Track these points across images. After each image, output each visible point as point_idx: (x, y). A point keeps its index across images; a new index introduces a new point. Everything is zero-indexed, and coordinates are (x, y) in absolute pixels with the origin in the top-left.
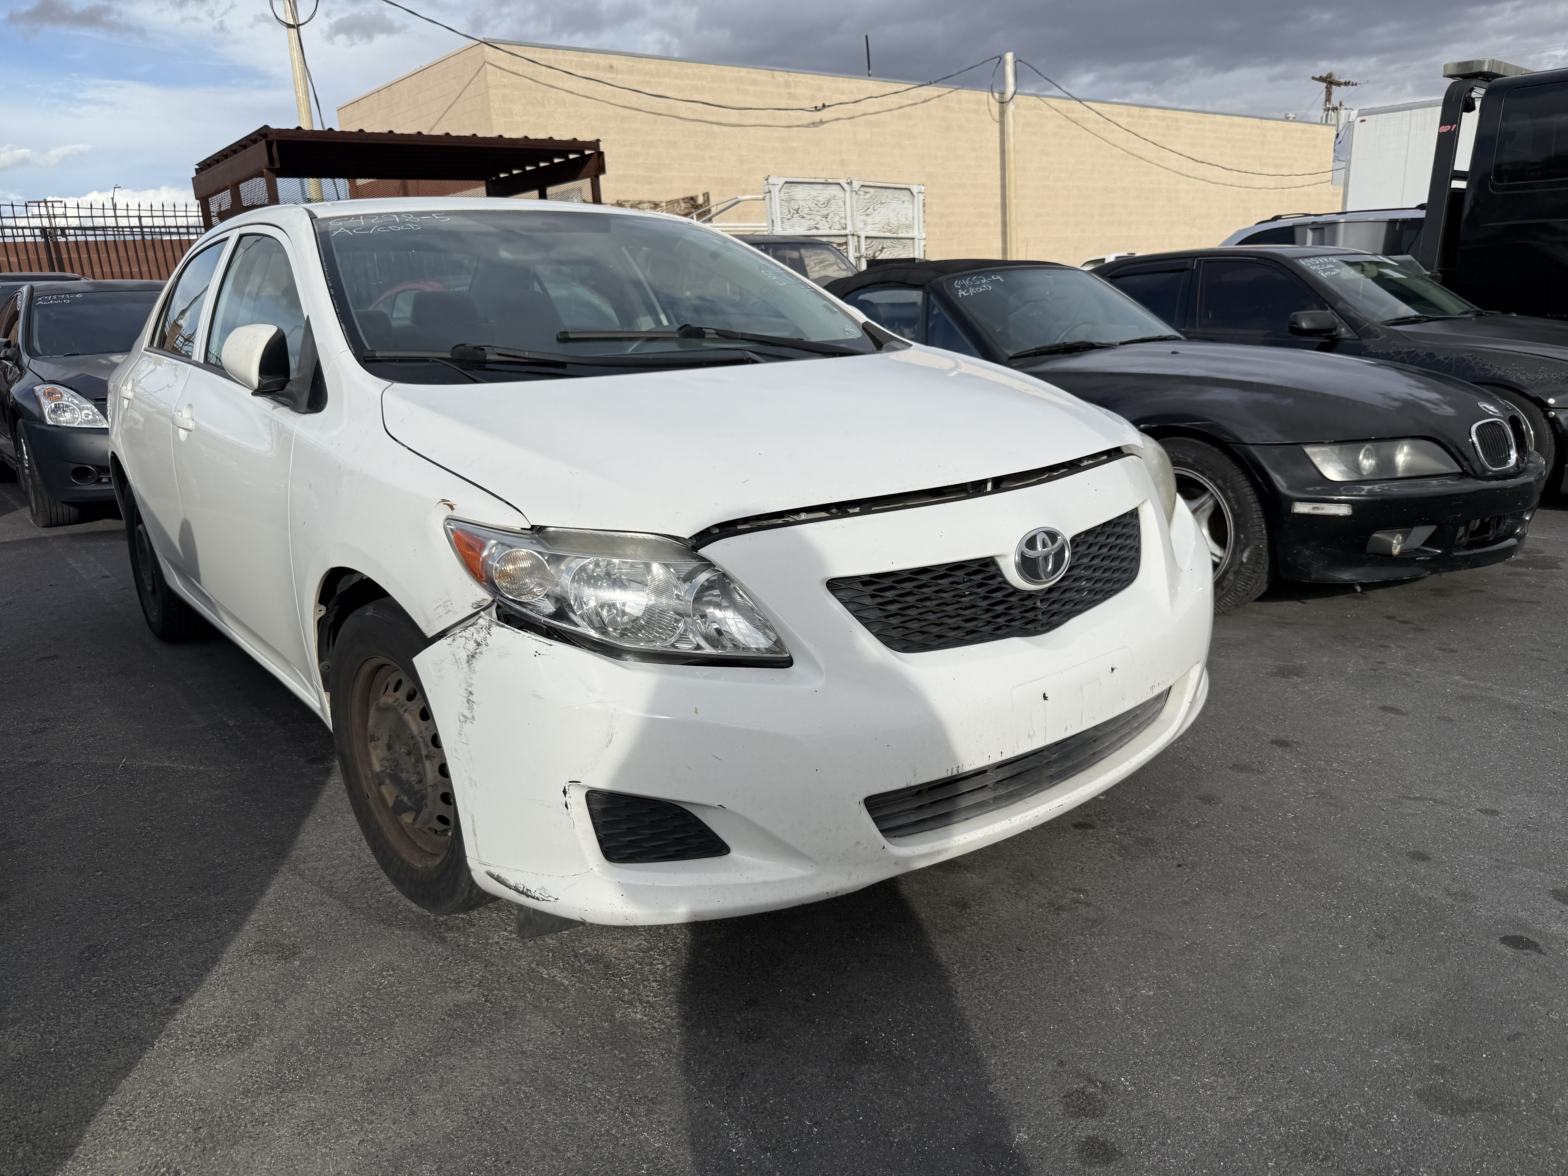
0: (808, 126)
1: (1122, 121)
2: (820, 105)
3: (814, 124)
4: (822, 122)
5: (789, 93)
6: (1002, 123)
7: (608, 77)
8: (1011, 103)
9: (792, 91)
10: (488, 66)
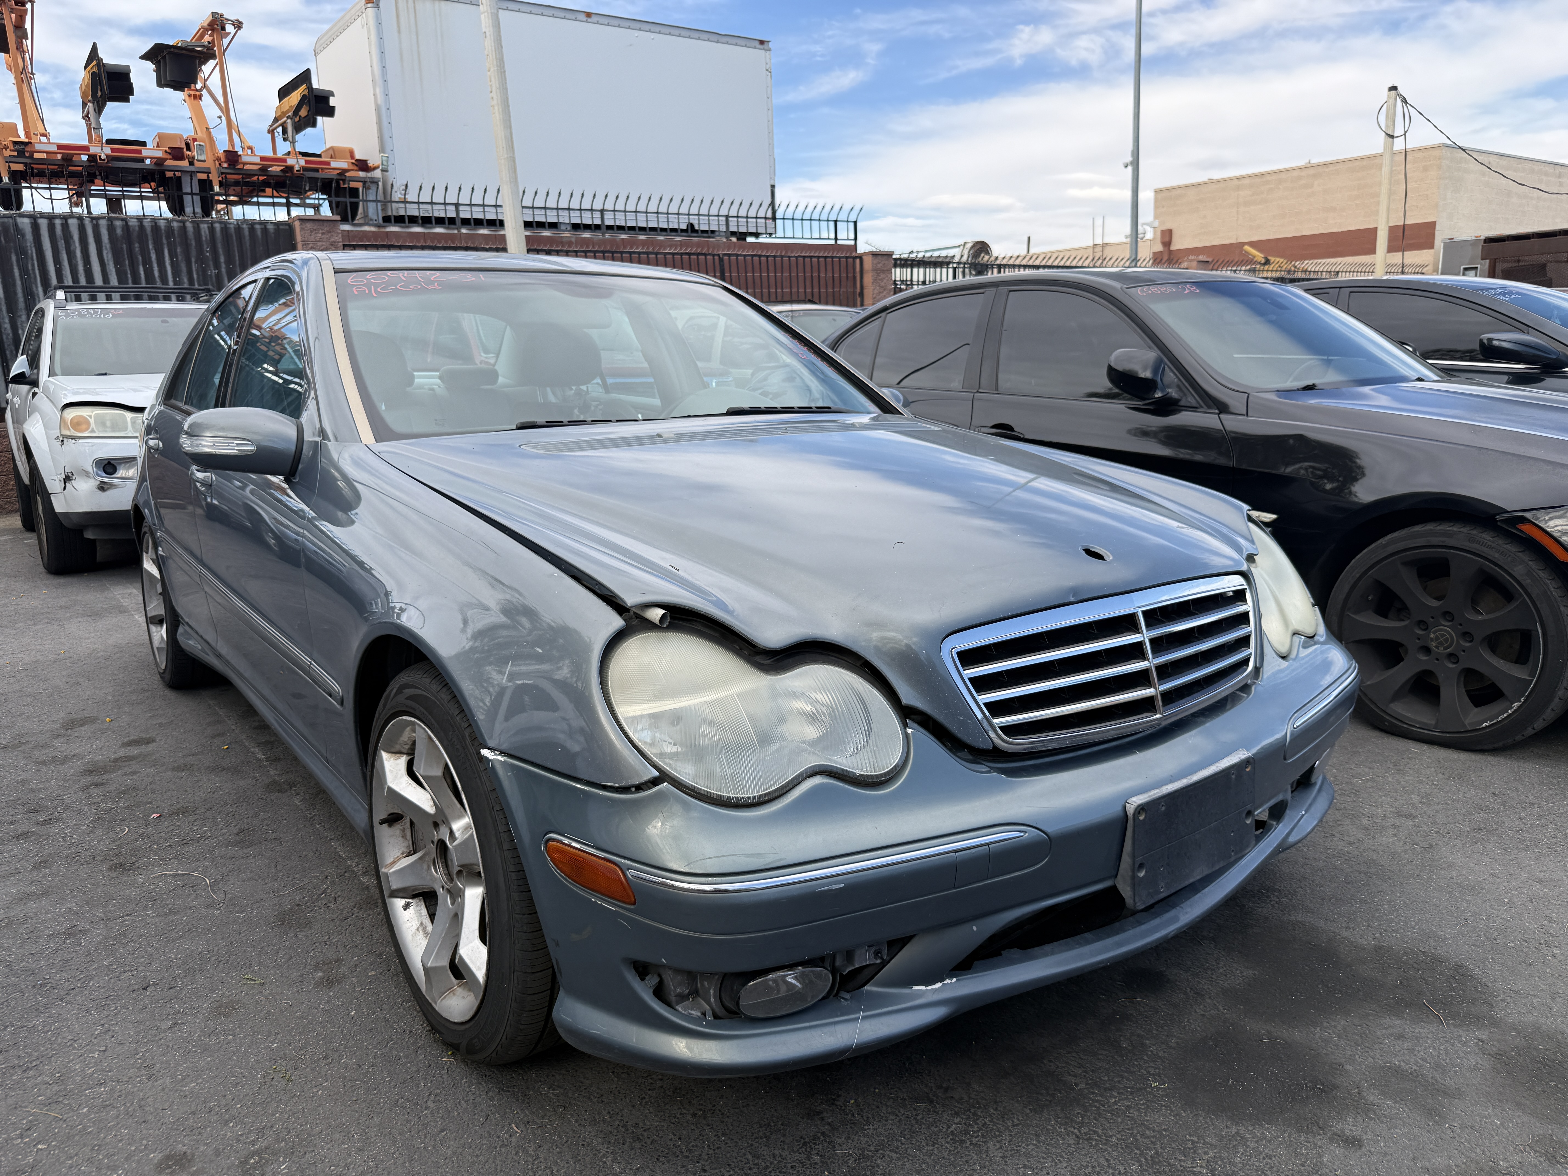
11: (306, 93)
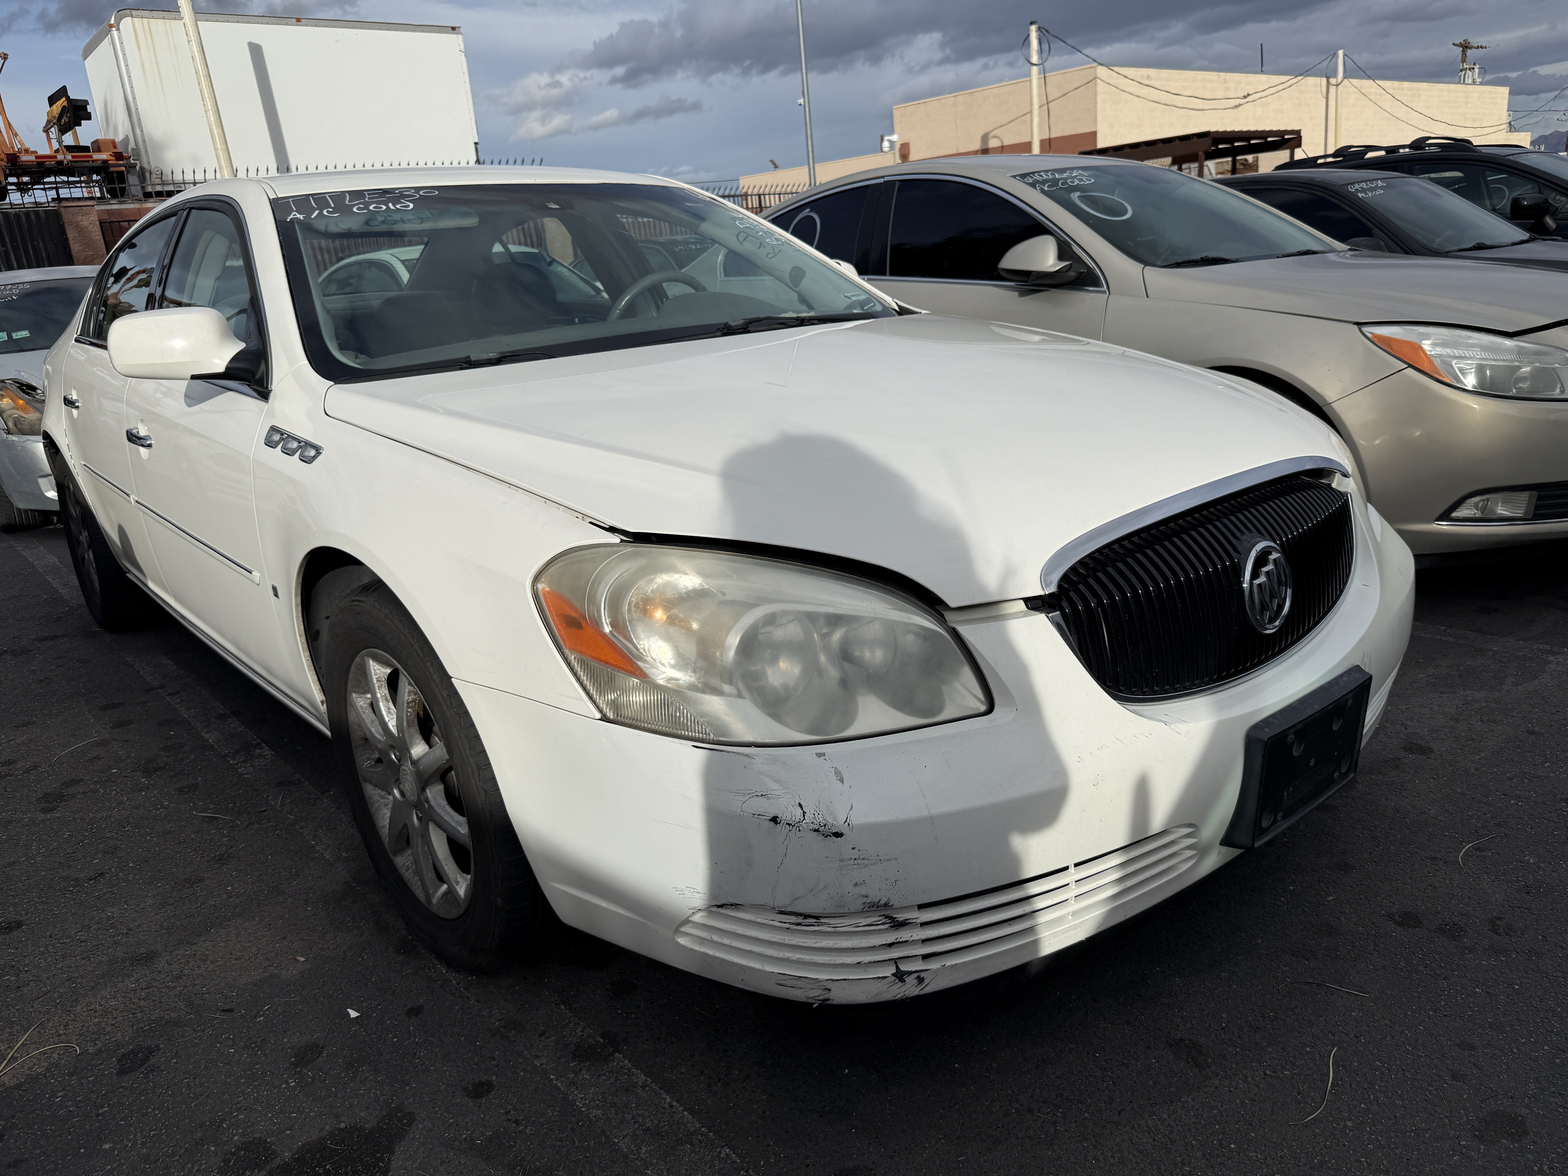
0: (1233, 108)
1: (1391, 91)
2: (1246, 94)
3: (1237, 107)
4: (1240, 105)
5: (1226, 87)
6: (1327, 98)
7: (1147, 82)
8: (1340, 85)
9: (1226, 85)
10: (1098, 81)
11: (65, 104)
